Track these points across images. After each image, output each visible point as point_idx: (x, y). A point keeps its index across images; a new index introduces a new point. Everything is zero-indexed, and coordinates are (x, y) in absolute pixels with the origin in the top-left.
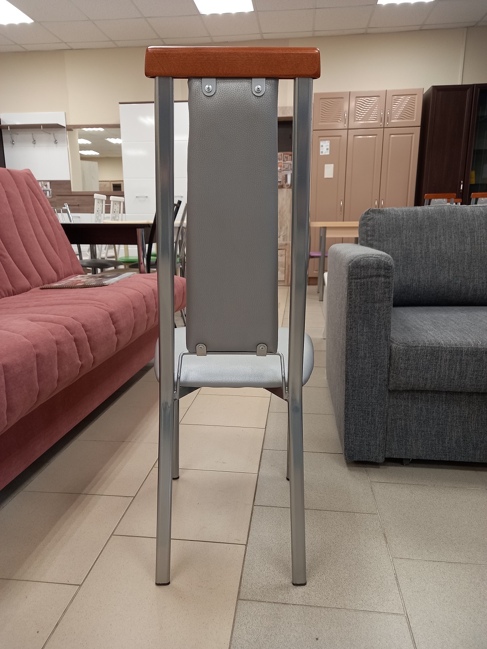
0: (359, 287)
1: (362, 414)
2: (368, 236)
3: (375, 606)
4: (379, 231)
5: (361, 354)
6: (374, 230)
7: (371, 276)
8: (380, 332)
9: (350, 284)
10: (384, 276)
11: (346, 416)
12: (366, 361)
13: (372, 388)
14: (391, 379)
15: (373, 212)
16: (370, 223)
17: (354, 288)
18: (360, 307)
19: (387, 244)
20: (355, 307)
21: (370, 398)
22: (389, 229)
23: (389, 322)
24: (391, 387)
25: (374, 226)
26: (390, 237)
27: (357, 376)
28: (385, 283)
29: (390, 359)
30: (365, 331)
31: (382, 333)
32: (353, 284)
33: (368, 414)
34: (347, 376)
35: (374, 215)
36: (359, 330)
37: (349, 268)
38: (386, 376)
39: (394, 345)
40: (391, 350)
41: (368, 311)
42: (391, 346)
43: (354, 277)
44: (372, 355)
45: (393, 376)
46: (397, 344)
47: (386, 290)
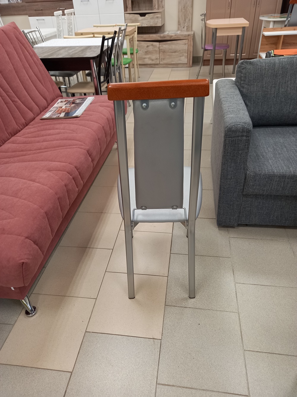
0: (230, 142)
1: (227, 205)
2: (241, 80)
3: (225, 308)
4: (249, 78)
5: (229, 177)
6: (245, 77)
7: (238, 136)
8: (241, 166)
9: (225, 140)
10: (246, 136)
11: (219, 206)
12: (232, 180)
13: (234, 193)
14: (244, 189)
15: (246, 63)
16: (244, 71)
17: (227, 142)
18: (230, 153)
19: (253, 87)
20: (228, 153)
21: (232, 198)
22: (256, 77)
23: (247, 161)
24: (244, 193)
25: (246, 74)
26: (255, 82)
27: (226, 188)
28: (246, 140)
29: (245, 179)
30: (232, 165)
31: (242, 166)
32: (227, 141)
33: (231, 205)
34: (220, 188)
35: (247, 65)
36: (229, 165)
37: (225, 131)
38: (242, 188)
39: (248, 172)
40: (246, 175)
41: (235, 155)
42: (246, 172)
43: (228, 137)
44: (235, 177)
45: (246, 188)
46: (250, 172)
47: (246, 143)
